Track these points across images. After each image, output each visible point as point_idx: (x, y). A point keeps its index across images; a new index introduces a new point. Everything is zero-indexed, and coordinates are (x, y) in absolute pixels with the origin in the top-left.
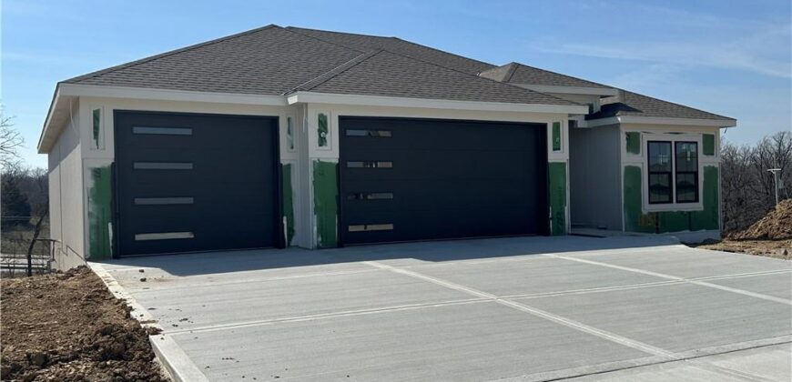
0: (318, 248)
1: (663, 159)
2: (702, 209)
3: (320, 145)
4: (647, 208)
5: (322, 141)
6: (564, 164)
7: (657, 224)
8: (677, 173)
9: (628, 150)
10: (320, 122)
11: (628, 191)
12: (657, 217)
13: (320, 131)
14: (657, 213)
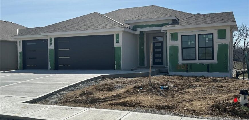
0: (50, 70)
1: (191, 43)
2: (217, 63)
3: (51, 45)
4: (181, 62)
5: (51, 44)
6: (121, 47)
7: (187, 69)
8: (199, 48)
9: (171, 40)
10: (50, 40)
11: (171, 55)
12: (187, 66)
13: (50, 42)
14: (187, 64)
